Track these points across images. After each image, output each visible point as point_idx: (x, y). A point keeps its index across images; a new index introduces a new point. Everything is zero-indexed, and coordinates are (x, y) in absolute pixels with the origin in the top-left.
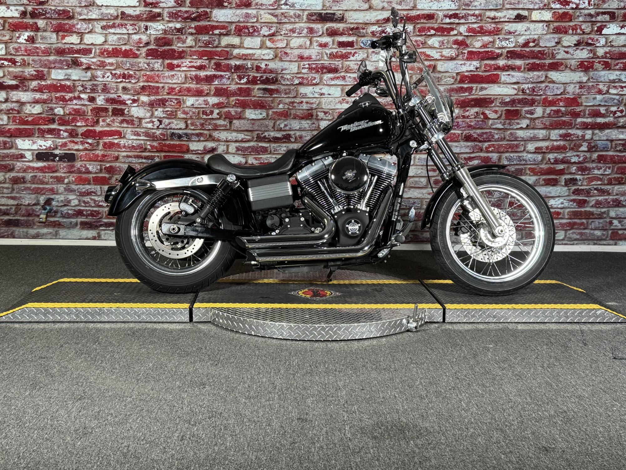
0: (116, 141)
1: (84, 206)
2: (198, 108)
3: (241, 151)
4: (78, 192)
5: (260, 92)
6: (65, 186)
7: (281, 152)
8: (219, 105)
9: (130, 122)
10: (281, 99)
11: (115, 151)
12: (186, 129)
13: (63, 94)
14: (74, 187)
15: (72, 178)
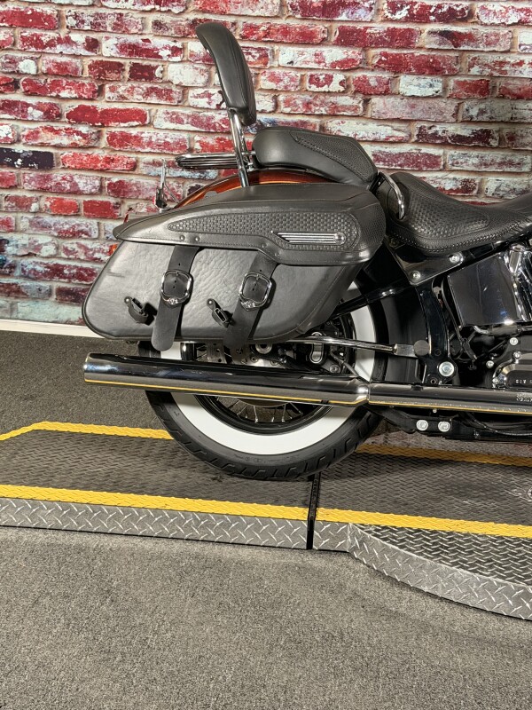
0: (134, 132)
1: (65, 259)
2: (302, 69)
3: (384, 161)
4: (56, 230)
5: (434, 39)
6: (31, 217)
7: (466, 168)
8: (346, 65)
9: (165, 94)
10: (476, 55)
11: (131, 152)
12: (273, 112)
13: (38, 32)
14: (47, 219)
15: (46, 201)
